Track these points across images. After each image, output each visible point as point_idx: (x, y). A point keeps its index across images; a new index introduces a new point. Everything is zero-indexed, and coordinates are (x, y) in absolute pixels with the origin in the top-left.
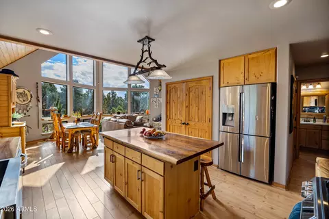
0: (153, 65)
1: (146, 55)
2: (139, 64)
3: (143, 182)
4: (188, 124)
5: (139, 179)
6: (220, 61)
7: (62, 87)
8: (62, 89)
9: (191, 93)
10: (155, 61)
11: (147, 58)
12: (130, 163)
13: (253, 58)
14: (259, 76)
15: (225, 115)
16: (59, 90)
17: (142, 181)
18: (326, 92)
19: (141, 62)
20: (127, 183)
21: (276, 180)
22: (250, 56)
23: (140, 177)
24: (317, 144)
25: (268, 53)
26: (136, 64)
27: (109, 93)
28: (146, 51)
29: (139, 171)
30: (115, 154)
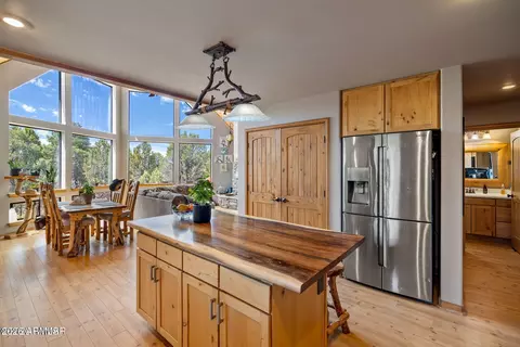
0: (235, 94)
1: (219, 76)
2: (204, 93)
3: (223, 325)
4: (285, 201)
5: (213, 317)
6: (341, 92)
7: (50, 134)
8: (50, 139)
9: (290, 148)
10: (240, 88)
11: (220, 83)
12: (194, 283)
13: (399, 87)
14: (408, 118)
15: (351, 184)
16: (44, 142)
17: (221, 321)
18: (498, 146)
19: (209, 88)
20: (186, 324)
21: (444, 297)
22: (393, 85)
23: (215, 313)
24: (488, 228)
25: (425, 80)
26: (198, 94)
27: (138, 148)
28: (220, 69)
29: (213, 301)
30: (161, 265)
